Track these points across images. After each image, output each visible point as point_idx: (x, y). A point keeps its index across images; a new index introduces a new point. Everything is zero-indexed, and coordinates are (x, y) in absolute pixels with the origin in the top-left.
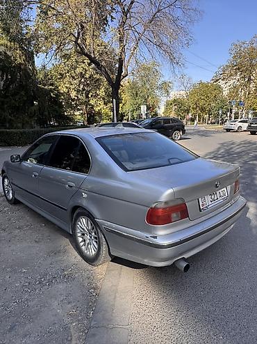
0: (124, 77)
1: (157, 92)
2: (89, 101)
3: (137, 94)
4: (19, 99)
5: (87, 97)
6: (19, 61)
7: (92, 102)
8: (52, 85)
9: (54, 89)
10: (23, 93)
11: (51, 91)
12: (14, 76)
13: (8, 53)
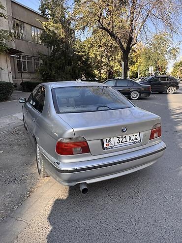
0: (133, 45)
1: (166, 56)
2: (110, 63)
3: (149, 58)
4: (60, 62)
5: (109, 60)
6: (62, 36)
7: (111, 64)
8: (84, 52)
9: (85, 55)
10: (63, 58)
11: (83, 56)
12: (58, 46)
13: (56, 31)
